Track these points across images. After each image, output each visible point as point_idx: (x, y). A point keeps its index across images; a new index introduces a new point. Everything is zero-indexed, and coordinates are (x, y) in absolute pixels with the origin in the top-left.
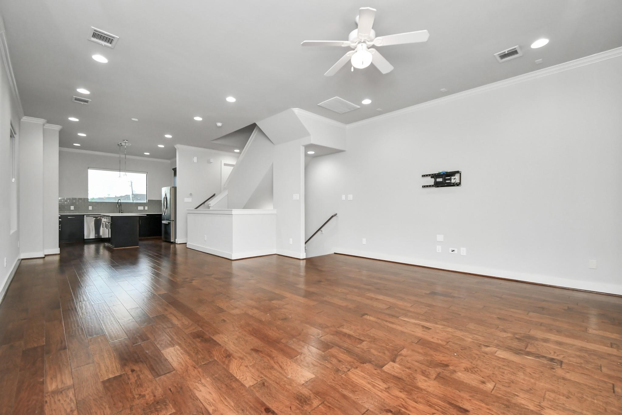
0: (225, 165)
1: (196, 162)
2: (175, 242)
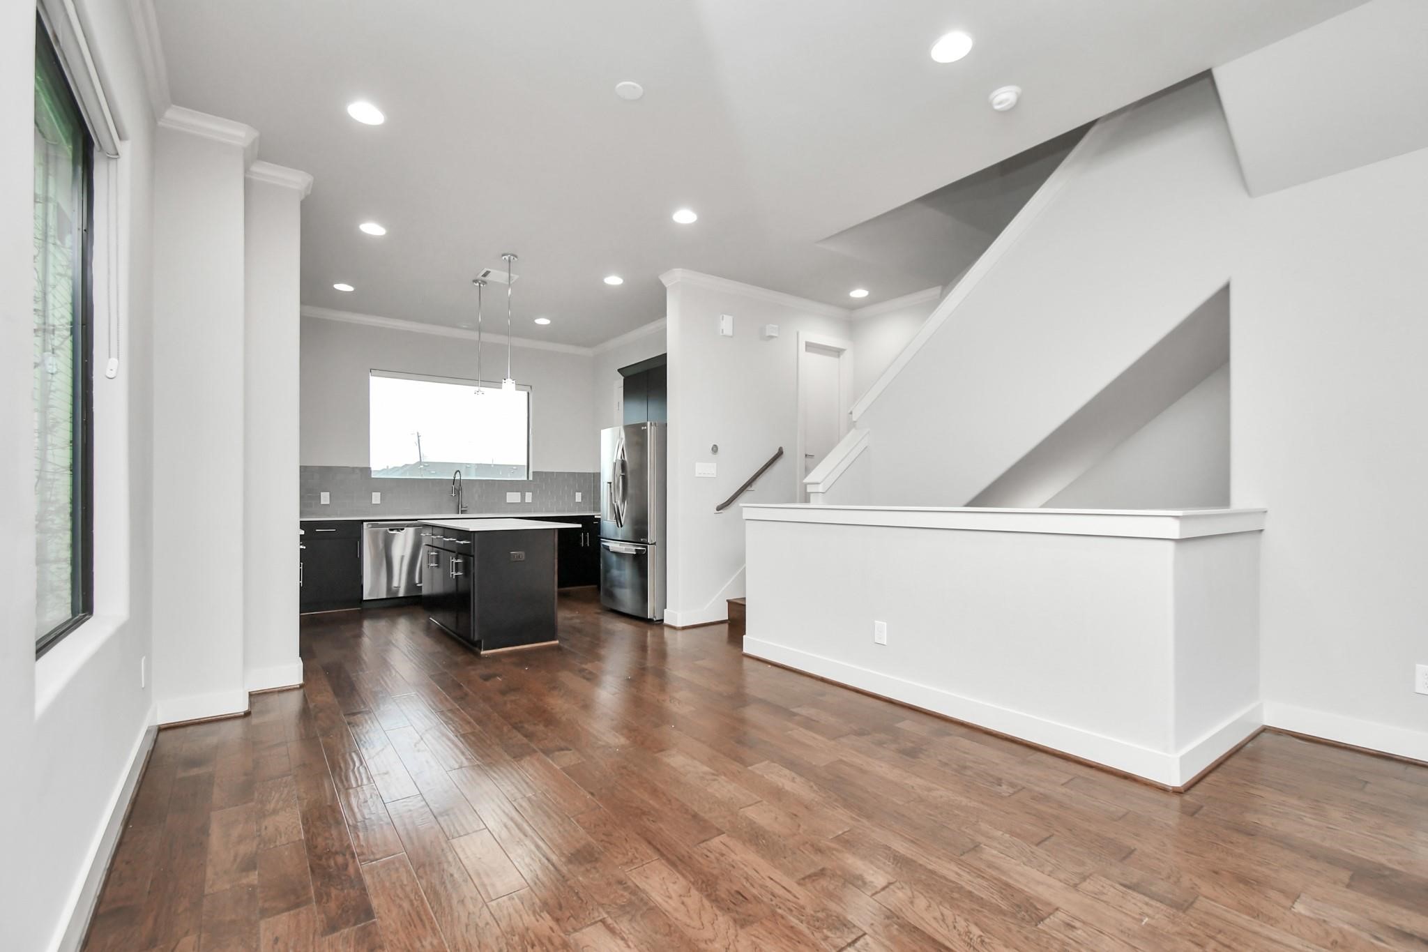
0: (810, 347)
1: (730, 333)
2: (663, 620)
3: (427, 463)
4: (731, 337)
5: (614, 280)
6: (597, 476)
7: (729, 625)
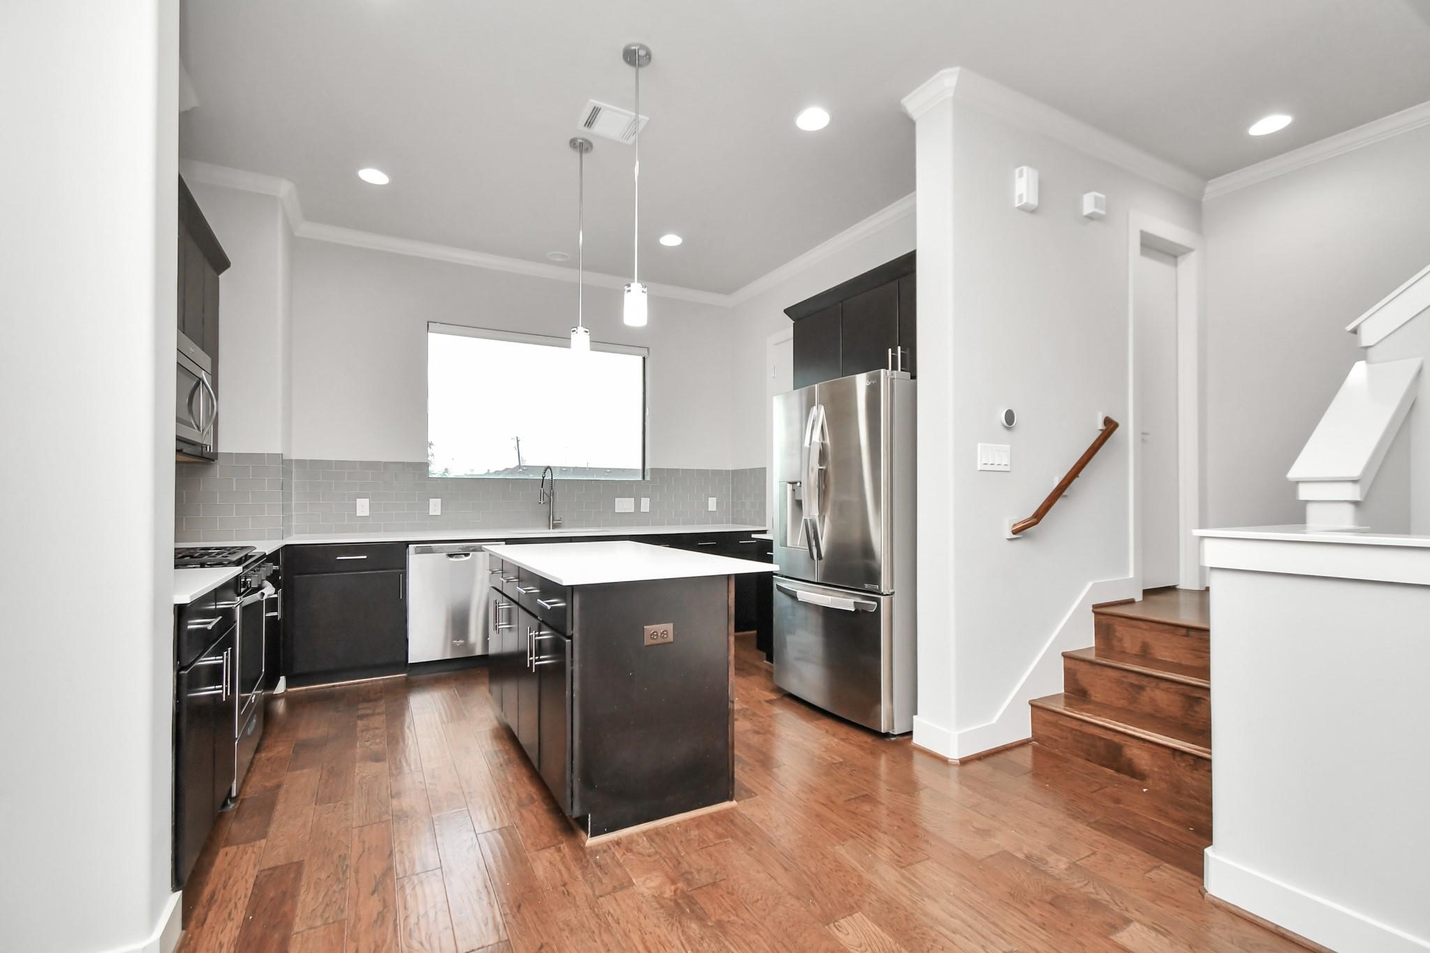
1: (1034, 201)
2: (910, 733)
3: (525, 466)
4: (1033, 211)
5: (814, 119)
6: (759, 476)
7: (1035, 749)
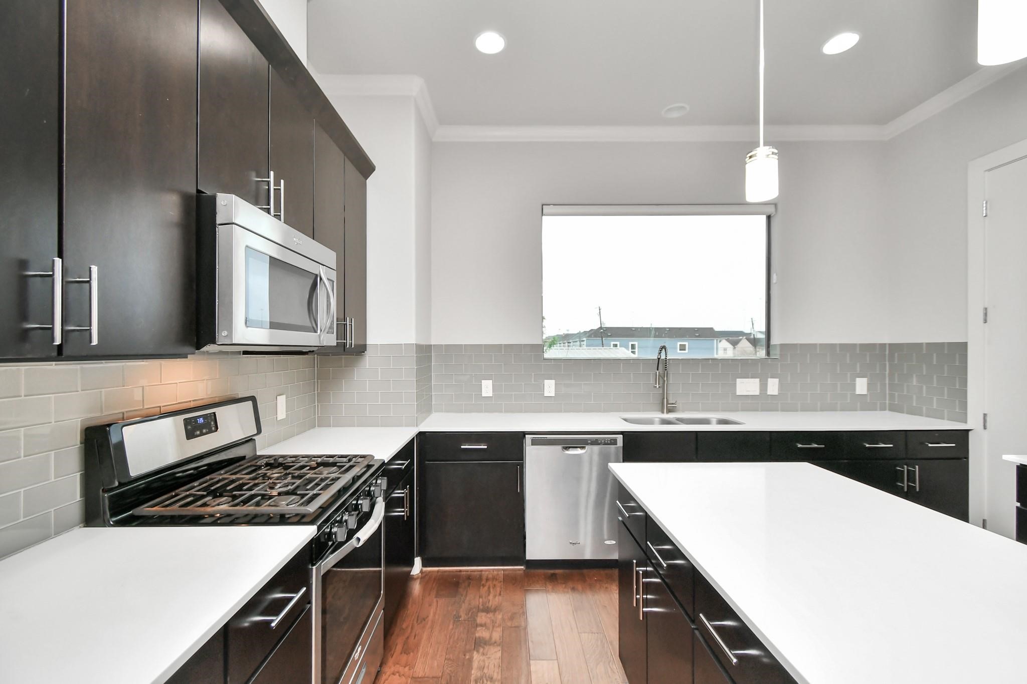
3: (605, 328)
